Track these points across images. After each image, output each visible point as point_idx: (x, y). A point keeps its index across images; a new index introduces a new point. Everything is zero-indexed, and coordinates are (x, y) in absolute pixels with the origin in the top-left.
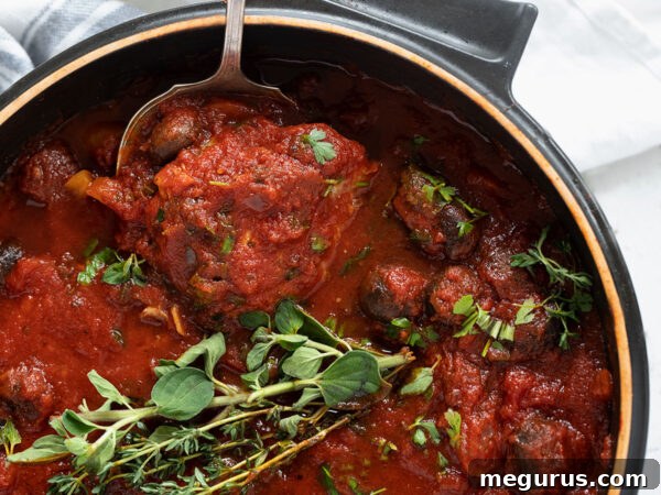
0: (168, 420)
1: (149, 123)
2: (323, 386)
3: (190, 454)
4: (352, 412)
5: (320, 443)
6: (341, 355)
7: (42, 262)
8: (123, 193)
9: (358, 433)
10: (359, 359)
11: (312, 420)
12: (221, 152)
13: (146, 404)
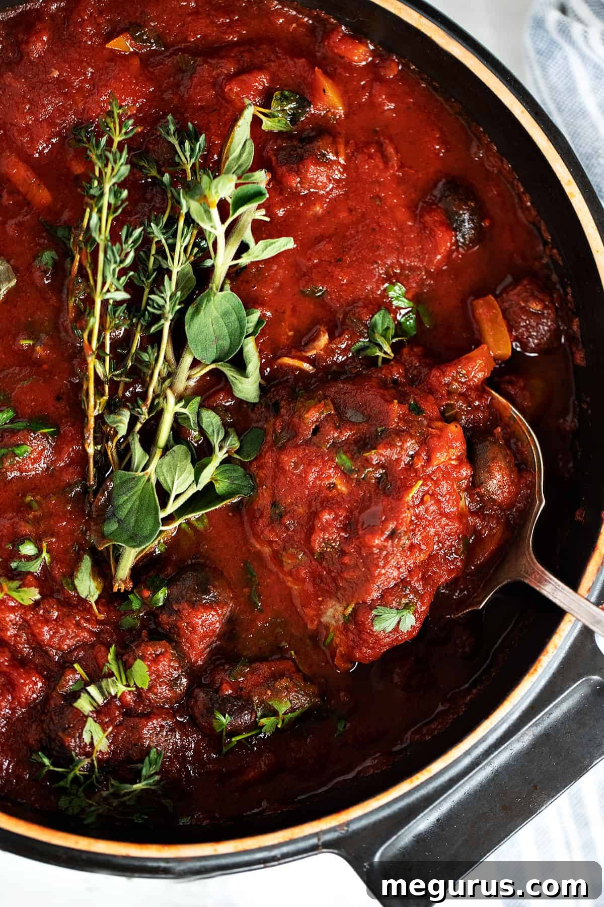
0: (198, 295)
1: (522, 453)
2: (140, 478)
3: (149, 299)
4: (95, 493)
5: (82, 440)
6: (162, 515)
7: (439, 257)
8: (463, 383)
9: (71, 486)
10: (146, 532)
11: (111, 445)
12: (447, 510)
13: (228, 282)
